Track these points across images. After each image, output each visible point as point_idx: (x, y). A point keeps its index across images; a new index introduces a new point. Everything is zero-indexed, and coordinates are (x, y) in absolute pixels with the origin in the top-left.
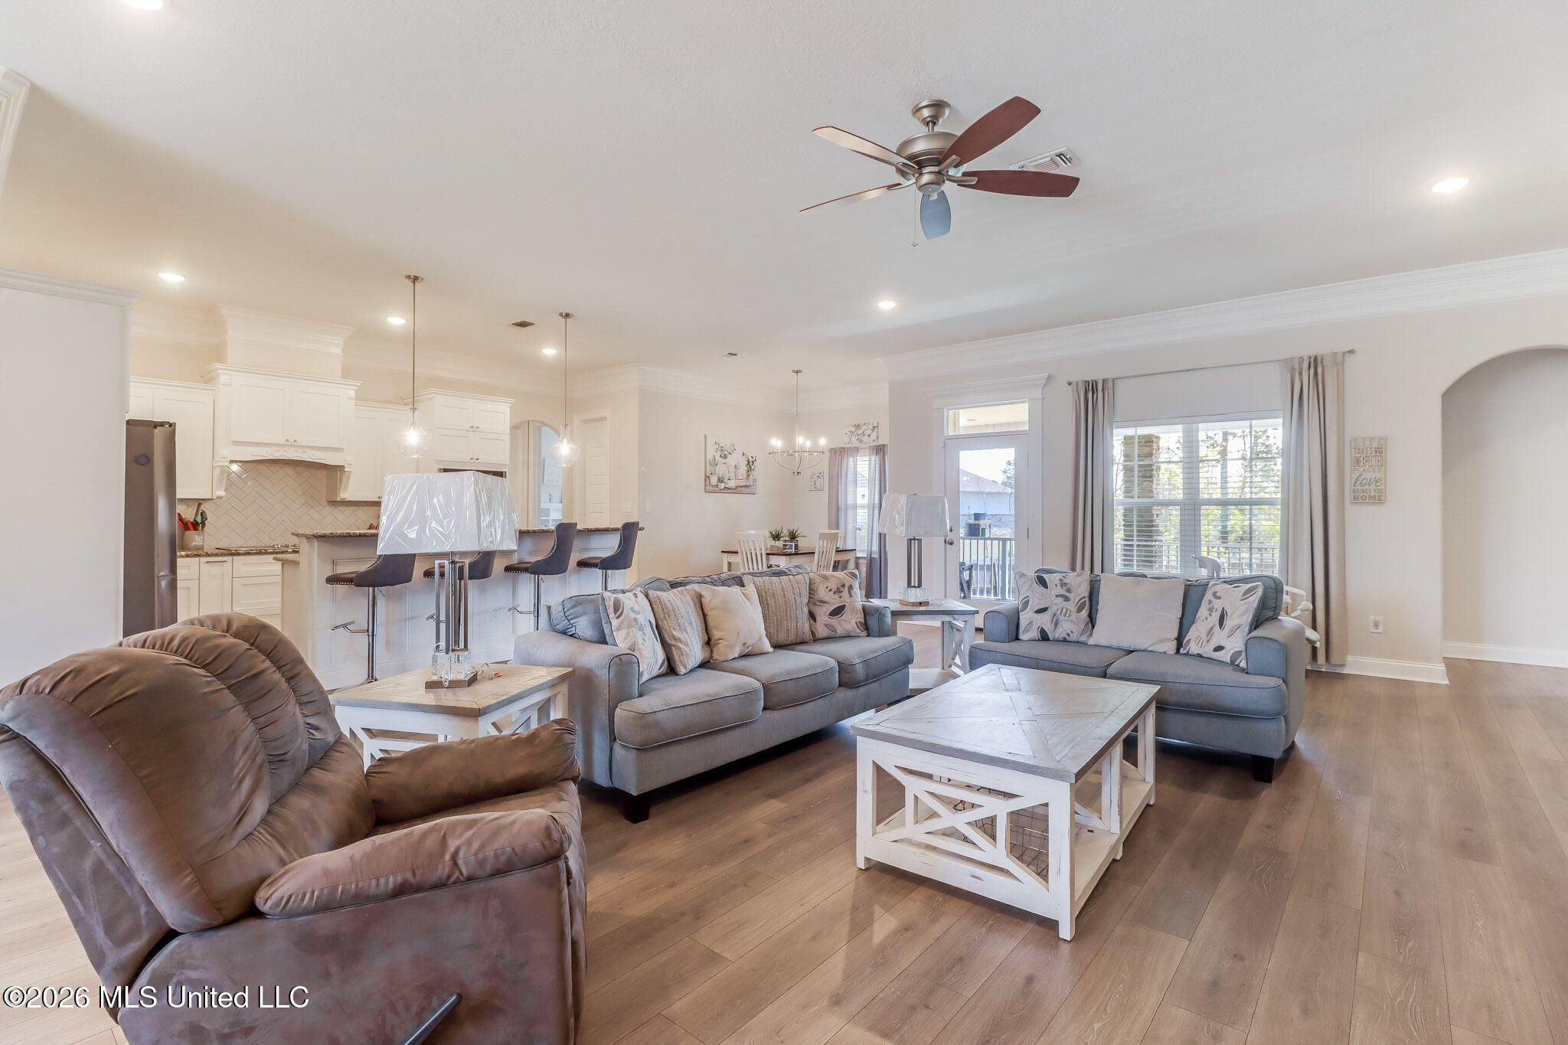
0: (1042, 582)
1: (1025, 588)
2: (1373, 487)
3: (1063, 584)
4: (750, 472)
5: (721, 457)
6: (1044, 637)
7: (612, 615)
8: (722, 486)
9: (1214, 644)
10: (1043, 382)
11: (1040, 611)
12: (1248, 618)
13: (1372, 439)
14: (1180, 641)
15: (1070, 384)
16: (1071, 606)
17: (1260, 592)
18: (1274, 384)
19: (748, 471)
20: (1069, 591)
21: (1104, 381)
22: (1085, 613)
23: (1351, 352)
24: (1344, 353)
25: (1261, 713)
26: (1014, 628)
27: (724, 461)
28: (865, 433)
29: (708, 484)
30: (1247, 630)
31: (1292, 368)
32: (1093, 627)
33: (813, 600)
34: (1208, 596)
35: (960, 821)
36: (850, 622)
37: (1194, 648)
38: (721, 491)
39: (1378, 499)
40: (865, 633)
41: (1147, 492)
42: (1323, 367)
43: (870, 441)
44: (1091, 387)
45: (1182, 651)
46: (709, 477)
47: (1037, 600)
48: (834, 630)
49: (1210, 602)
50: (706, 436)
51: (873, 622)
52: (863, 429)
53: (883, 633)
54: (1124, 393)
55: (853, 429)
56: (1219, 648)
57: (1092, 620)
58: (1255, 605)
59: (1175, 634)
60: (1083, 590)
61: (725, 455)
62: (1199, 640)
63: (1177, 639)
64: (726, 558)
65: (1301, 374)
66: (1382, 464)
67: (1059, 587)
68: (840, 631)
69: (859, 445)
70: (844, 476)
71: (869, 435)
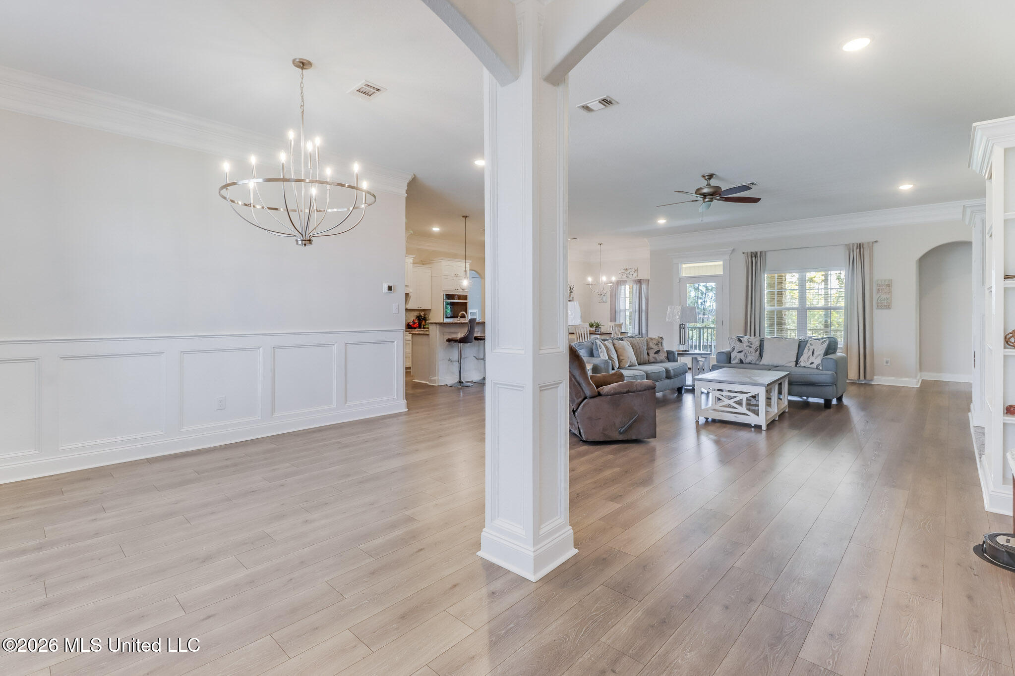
0: (740, 341)
1: (733, 343)
2: (885, 302)
3: (749, 342)
6: (741, 362)
7: (599, 348)
9: (810, 362)
10: (731, 252)
11: (739, 352)
12: (823, 351)
13: (885, 280)
14: (797, 362)
15: (744, 253)
16: (752, 350)
17: (827, 342)
18: (842, 254)
20: (751, 344)
21: (761, 252)
22: (758, 353)
23: (876, 242)
24: (873, 243)
25: (827, 383)
26: (729, 359)
28: (630, 273)
30: (822, 356)
31: (849, 248)
32: (761, 358)
33: (648, 348)
34: (808, 345)
35: (731, 402)
36: (662, 356)
37: (802, 364)
39: (888, 307)
40: (667, 361)
41: (780, 303)
42: (863, 248)
43: (635, 277)
44: (754, 255)
45: (798, 366)
47: (737, 349)
48: (656, 360)
49: (809, 347)
51: (671, 357)
52: (629, 271)
53: (675, 361)
54: (770, 259)
55: (624, 271)
56: (812, 363)
57: (761, 356)
58: (826, 347)
59: (795, 360)
60: (757, 344)
62: (804, 361)
63: (796, 361)
65: (853, 251)
66: (890, 292)
67: (747, 343)
68: (658, 359)
69: (627, 279)
70: (618, 295)
71: (633, 275)
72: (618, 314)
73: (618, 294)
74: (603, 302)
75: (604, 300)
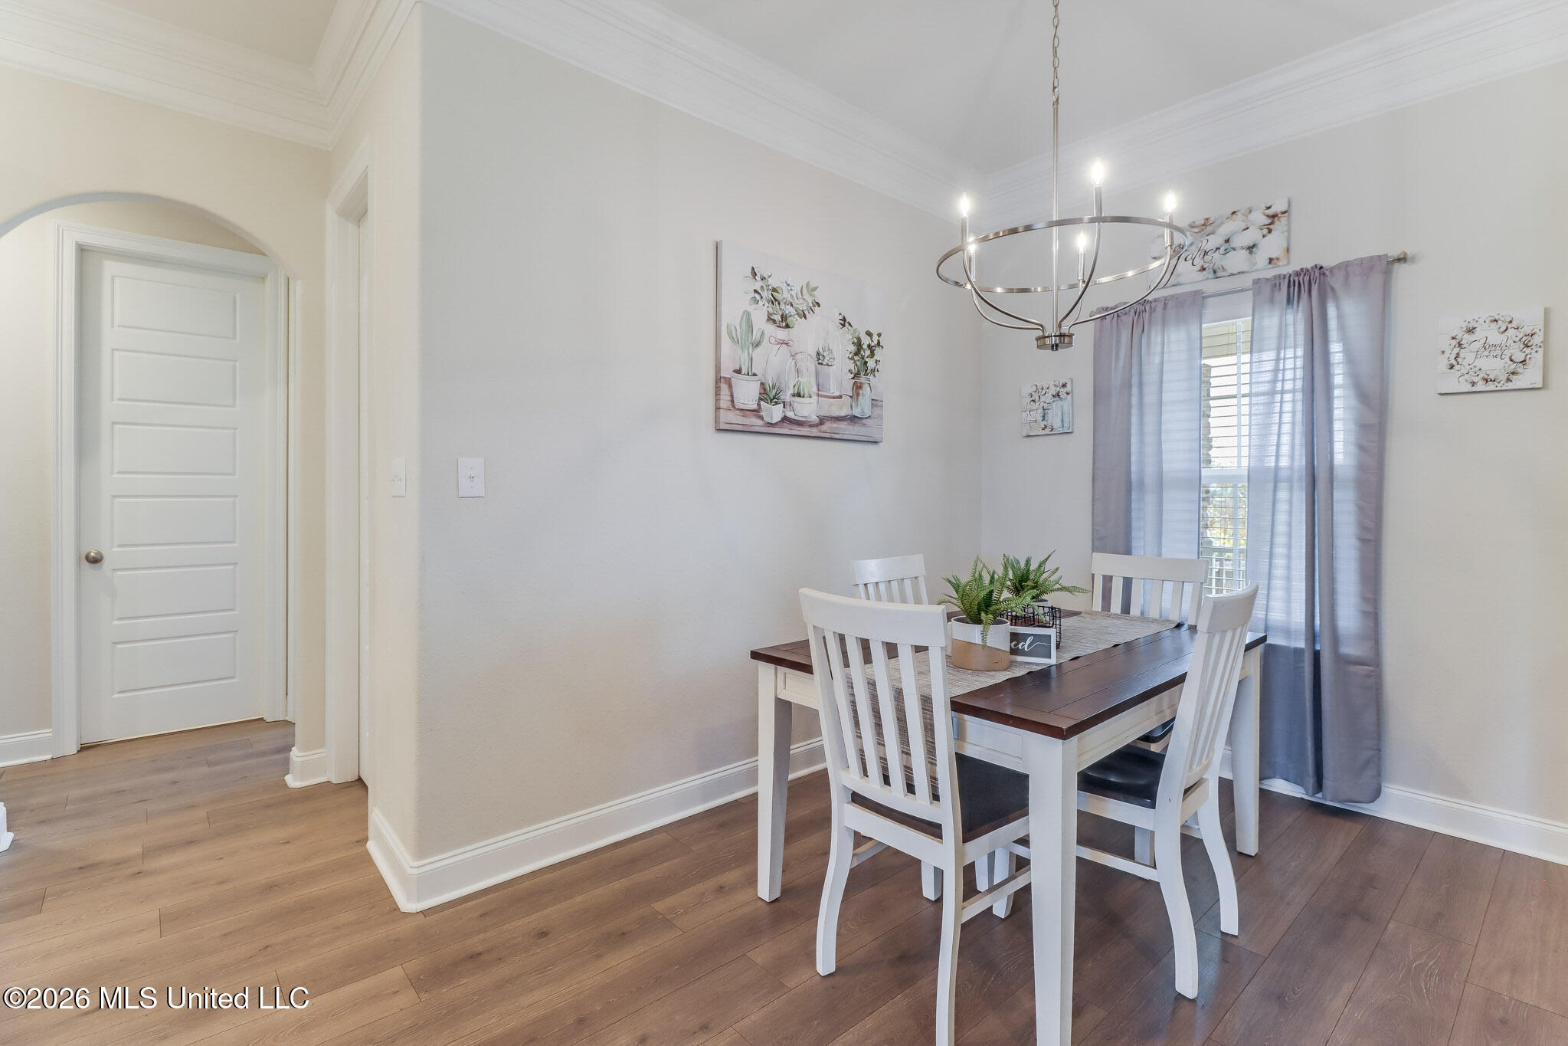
4: (863, 379)
5: (770, 319)
8: (776, 413)
19: (857, 375)
27: (782, 334)
28: (1235, 243)
29: (725, 402)
38: (771, 430)
46: (729, 382)
50: (717, 247)
52: (1224, 230)
61: (784, 318)
64: (771, 683)
69: (1211, 286)
70: (1150, 391)
71: (1251, 249)
72: (1150, 499)
73: (1150, 377)
74: (1050, 431)
75: (1054, 420)
